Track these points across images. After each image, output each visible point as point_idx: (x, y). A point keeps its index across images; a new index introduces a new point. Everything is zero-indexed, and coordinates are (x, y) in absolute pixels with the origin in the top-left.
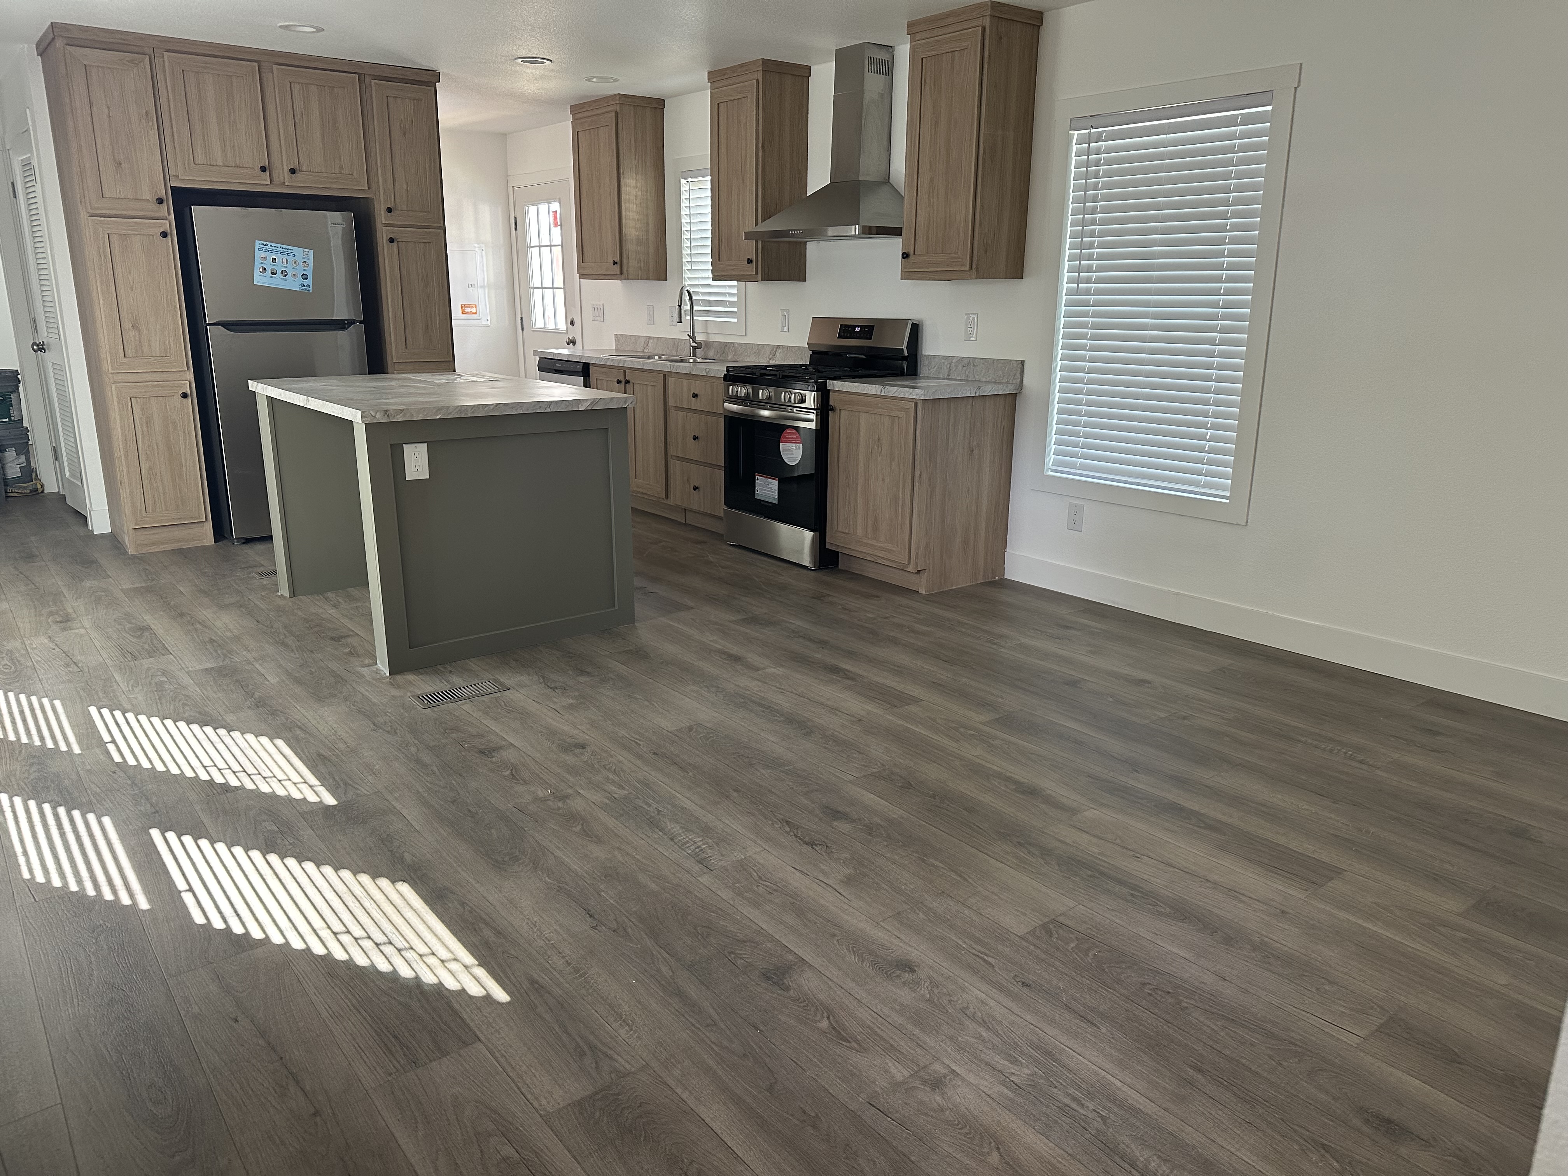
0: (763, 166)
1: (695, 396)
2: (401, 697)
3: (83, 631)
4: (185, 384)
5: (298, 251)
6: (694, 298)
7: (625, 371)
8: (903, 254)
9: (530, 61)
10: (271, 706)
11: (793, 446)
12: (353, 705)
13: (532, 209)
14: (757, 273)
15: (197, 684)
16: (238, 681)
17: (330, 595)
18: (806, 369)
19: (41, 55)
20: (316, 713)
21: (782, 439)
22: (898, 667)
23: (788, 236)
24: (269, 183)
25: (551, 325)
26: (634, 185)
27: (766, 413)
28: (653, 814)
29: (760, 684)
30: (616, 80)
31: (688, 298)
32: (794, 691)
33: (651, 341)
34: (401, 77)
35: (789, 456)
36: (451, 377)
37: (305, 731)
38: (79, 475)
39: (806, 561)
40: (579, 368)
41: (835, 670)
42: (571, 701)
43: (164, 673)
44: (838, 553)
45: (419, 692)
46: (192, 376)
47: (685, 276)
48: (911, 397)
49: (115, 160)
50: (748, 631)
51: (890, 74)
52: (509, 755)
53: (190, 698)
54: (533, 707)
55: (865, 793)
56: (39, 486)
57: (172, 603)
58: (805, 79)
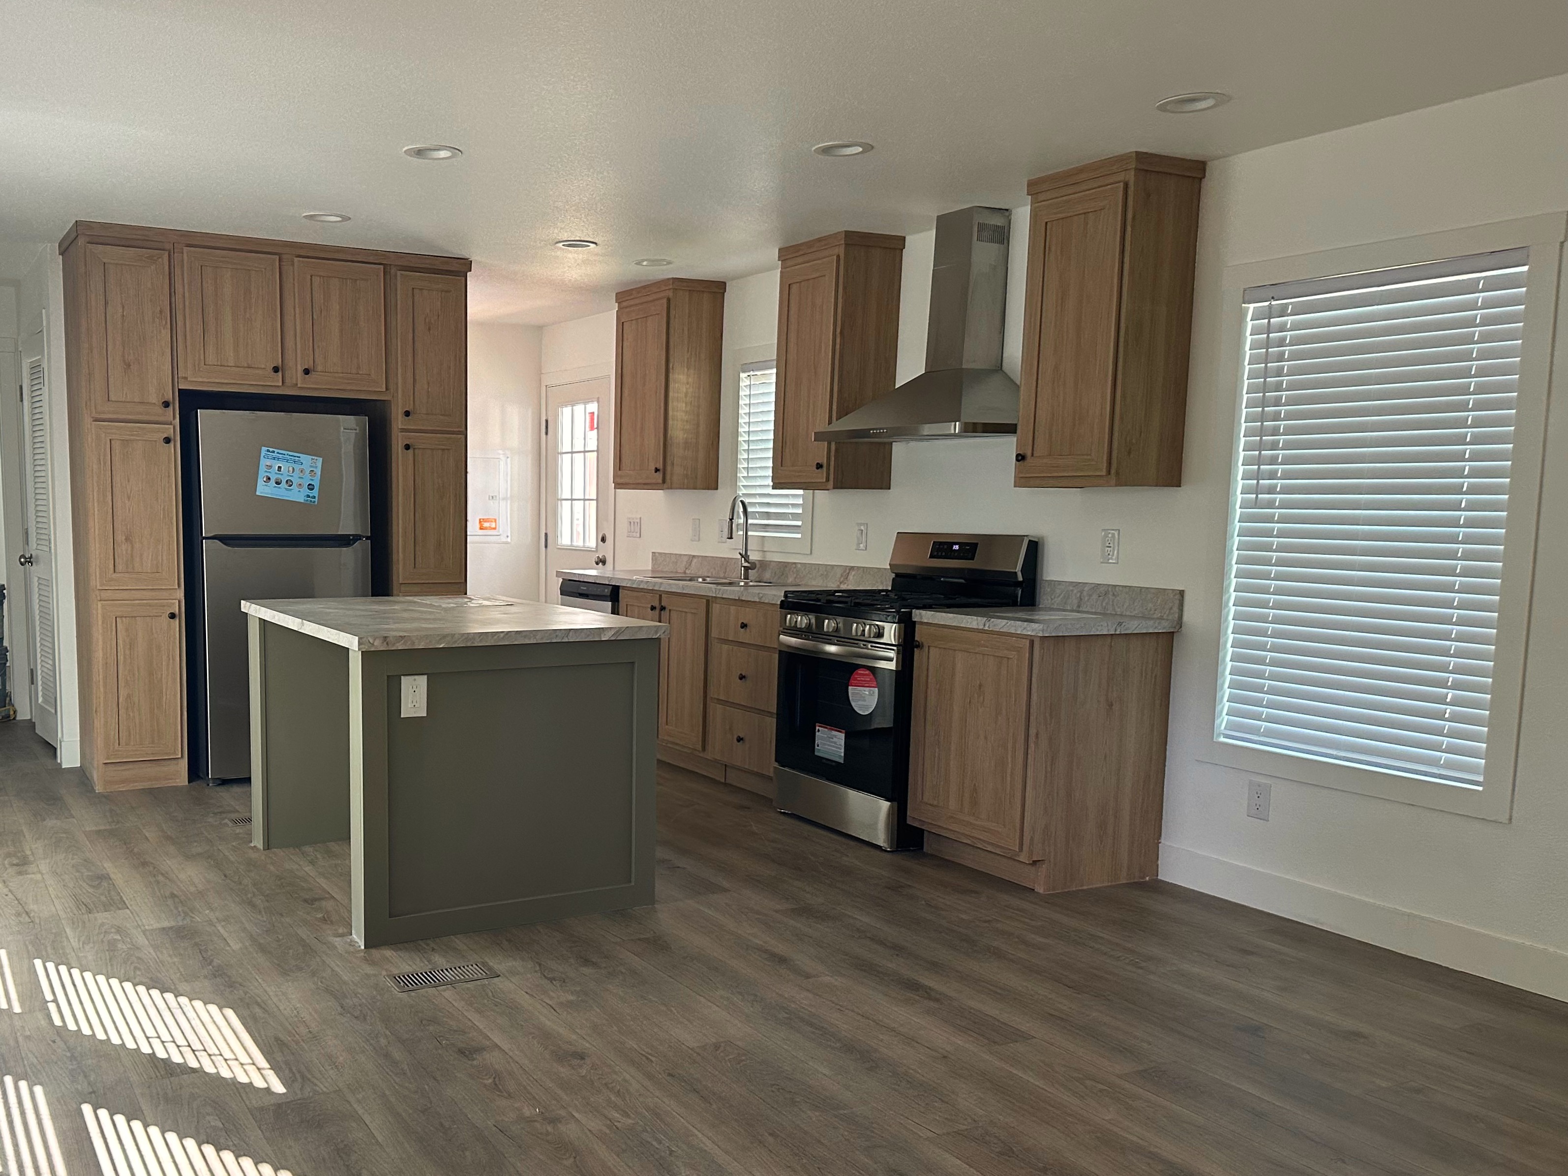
0: (841, 356)
1: (744, 626)
2: (375, 975)
3: (39, 876)
4: (174, 604)
5: (306, 459)
6: (749, 510)
7: (660, 596)
8: (1017, 455)
9: (573, 244)
10: (229, 977)
11: (866, 691)
12: (321, 982)
13: (567, 411)
14: (828, 480)
15: (152, 945)
16: (196, 944)
17: (308, 849)
18: (887, 595)
19: (62, 255)
20: (279, 988)
21: (852, 681)
22: (1001, 988)
23: (870, 436)
24: (280, 384)
25: (579, 543)
26: (686, 382)
27: (832, 649)
28: (663, 1154)
29: (810, 996)
30: (669, 263)
31: (741, 509)
32: (856, 1010)
33: (695, 560)
34: (430, 267)
35: (860, 703)
36: (460, 600)
37: (265, 1011)
38: (53, 700)
39: (881, 838)
40: (607, 591)
41: (913, 986)
42: (571, 998)
43: (119, 930)
44: (923, 830)
45: (396, 971)
46: (182, 594)
47: (740, 484)
48: (1025, 632)
49: (124, 361)
50: (798, 925)
51: (1006, 241)
52: (492, 1058)
53: (143, 961)
54: (524, 1000)
55: (947, 1156)
56: (12, 713)
57: (136, 850)
58: (898, 251)
